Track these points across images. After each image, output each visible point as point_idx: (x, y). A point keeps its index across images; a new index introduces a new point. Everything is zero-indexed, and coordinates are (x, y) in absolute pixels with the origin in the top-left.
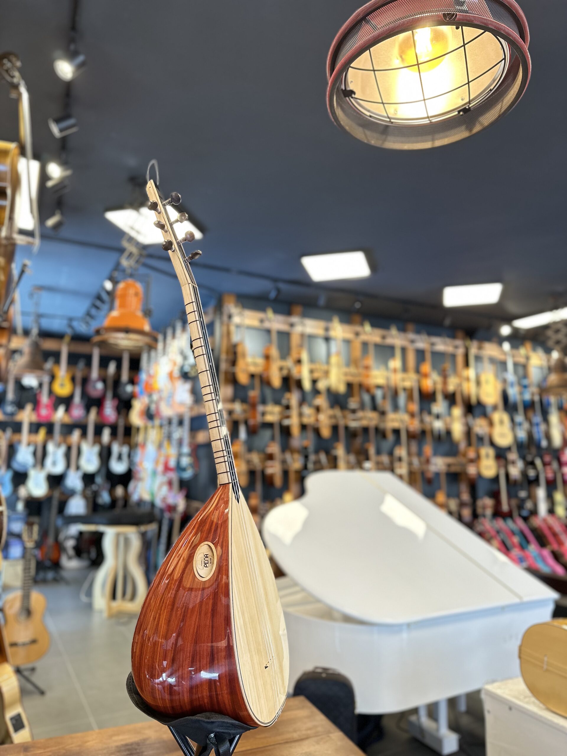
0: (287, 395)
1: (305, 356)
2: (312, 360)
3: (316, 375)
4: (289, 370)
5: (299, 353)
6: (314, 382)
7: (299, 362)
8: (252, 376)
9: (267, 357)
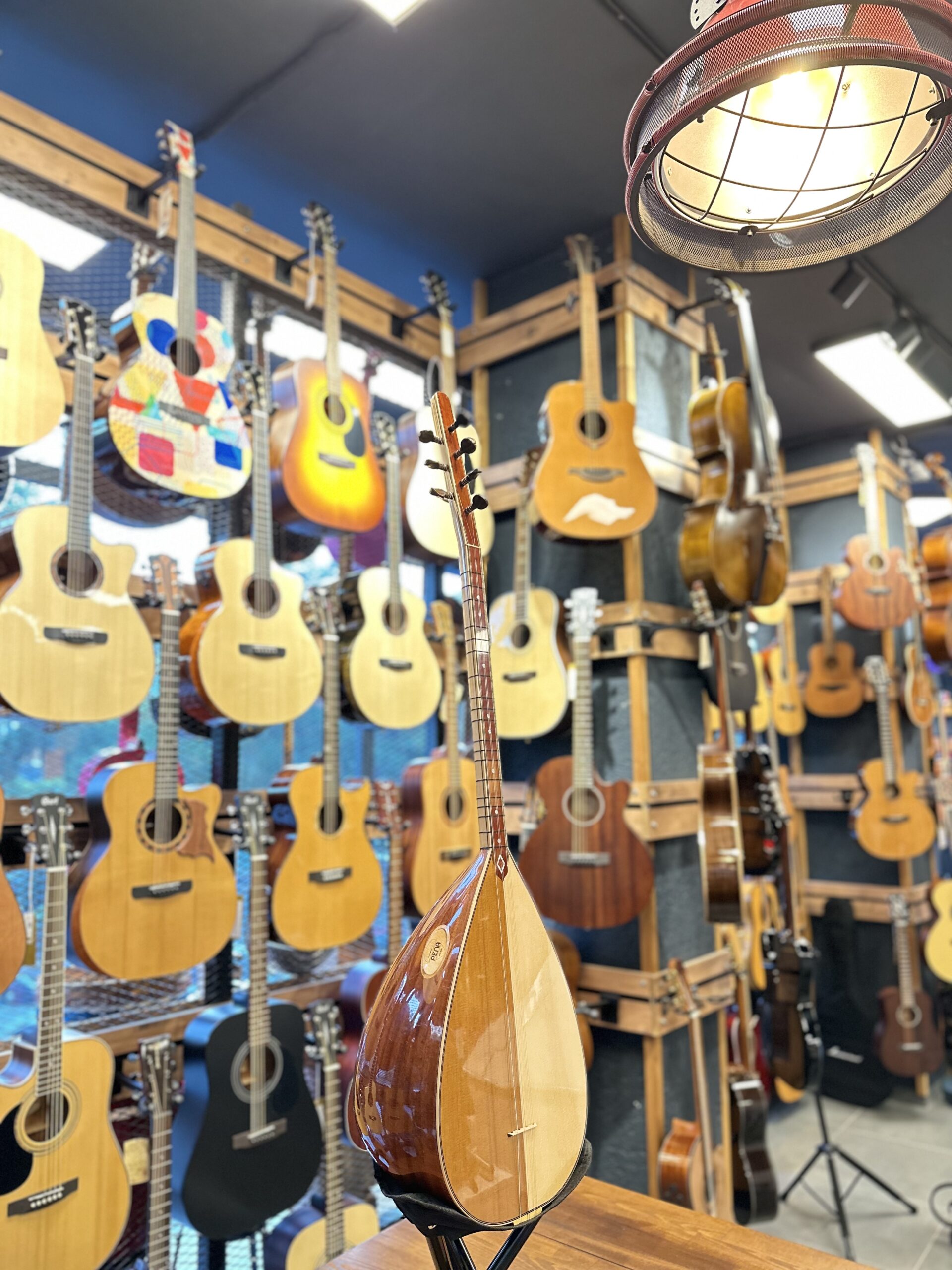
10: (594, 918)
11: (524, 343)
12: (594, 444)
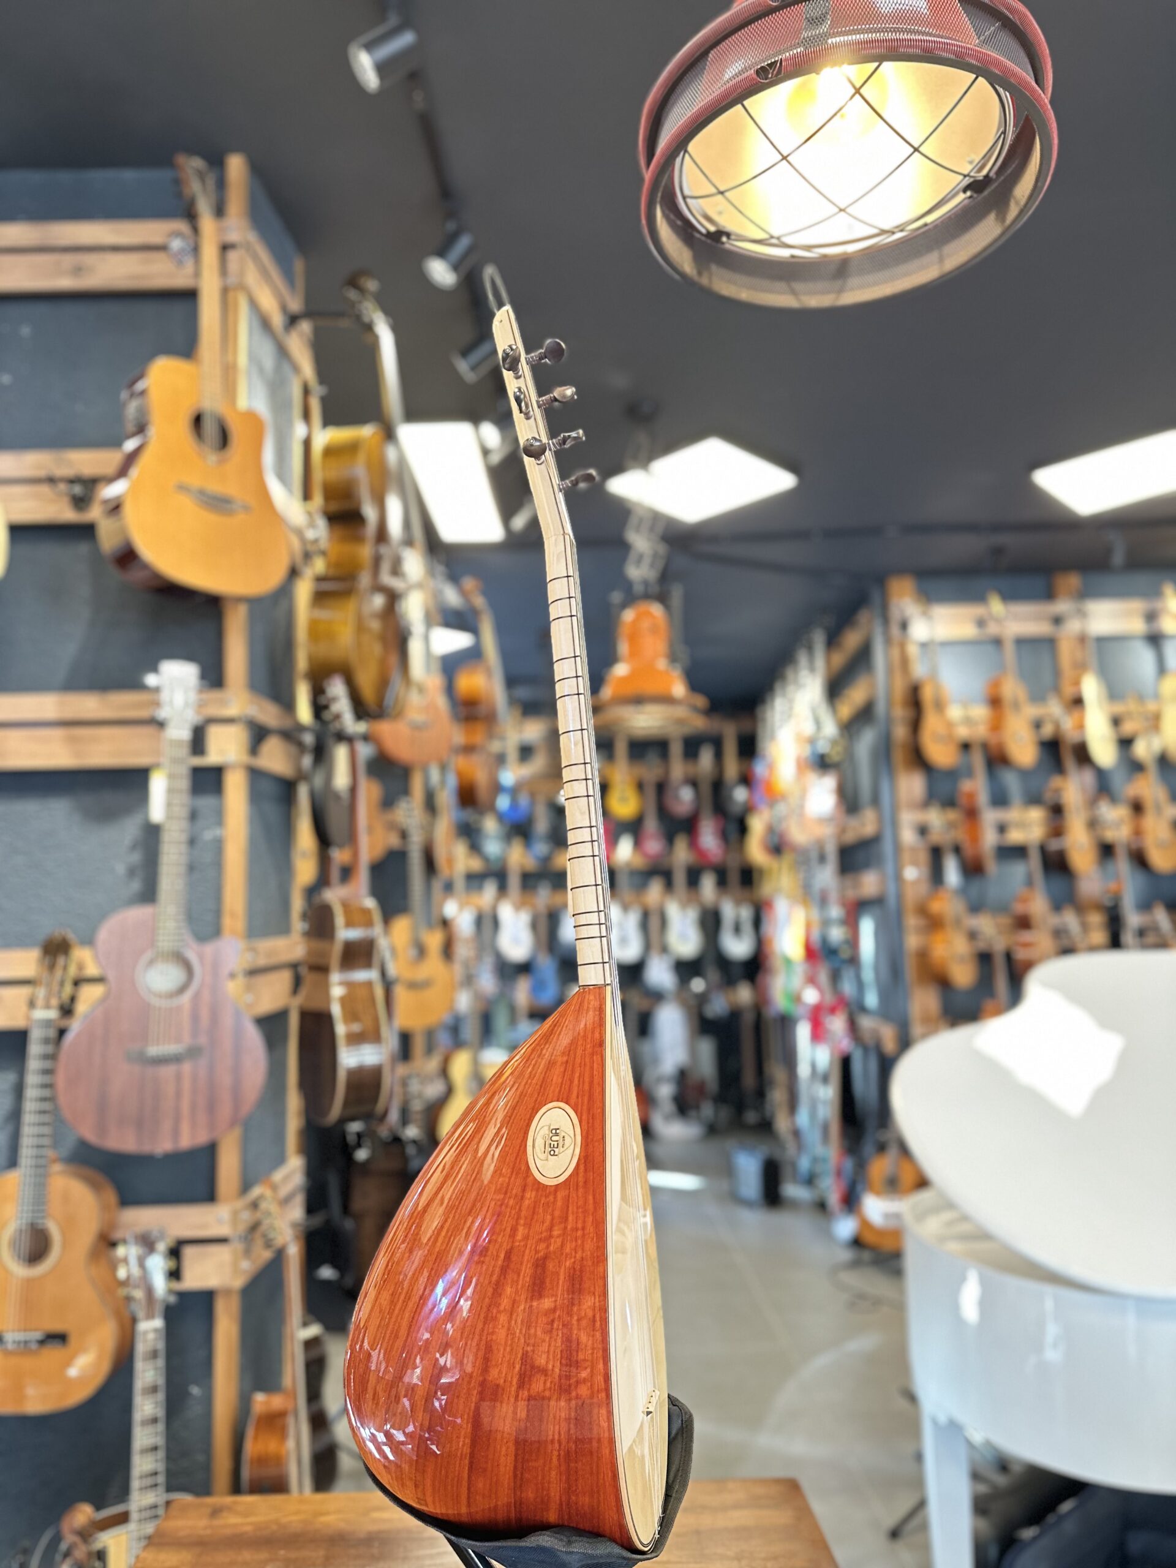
0: (1056, 782)
1: (1091, 688)
2: (1113, 693)
3: (1128, 728)
4: (1057, 726)
5: (1077, 683)
6: (1125, 743)
7: (1078, 702)
8: (966, 747)
9: (995, 702)
10: (176, 1133)
11: (65, 283)
12: (212, 458)
